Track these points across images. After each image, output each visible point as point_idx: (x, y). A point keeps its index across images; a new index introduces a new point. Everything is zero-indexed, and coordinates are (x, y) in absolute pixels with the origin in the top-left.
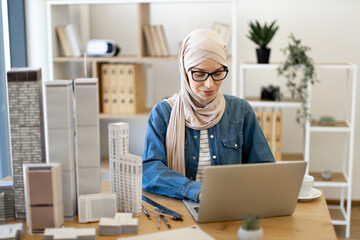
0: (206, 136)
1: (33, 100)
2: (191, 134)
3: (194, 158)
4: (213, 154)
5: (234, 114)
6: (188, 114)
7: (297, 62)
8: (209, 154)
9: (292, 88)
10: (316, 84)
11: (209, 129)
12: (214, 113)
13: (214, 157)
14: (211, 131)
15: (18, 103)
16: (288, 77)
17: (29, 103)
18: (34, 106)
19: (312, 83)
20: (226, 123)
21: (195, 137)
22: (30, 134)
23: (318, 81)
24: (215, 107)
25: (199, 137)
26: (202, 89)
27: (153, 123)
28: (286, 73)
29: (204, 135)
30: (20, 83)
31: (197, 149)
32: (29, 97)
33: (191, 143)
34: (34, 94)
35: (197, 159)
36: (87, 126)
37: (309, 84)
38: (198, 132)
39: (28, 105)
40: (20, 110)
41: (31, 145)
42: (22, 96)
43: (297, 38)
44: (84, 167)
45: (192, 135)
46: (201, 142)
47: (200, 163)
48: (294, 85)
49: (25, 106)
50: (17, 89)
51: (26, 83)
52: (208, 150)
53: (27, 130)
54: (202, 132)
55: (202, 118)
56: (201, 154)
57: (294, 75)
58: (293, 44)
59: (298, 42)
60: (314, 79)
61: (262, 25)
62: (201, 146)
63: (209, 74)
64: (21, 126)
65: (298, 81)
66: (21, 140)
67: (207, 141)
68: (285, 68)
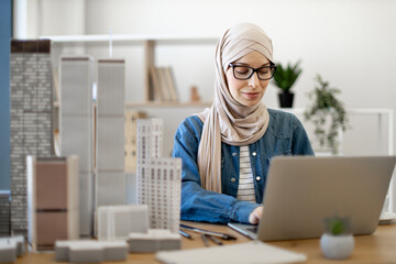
0: (247, 154)
1: (43, 78)
2: (228, 151)
3: (233, 180)
4: (256, 175)
5: (280, 128)
6: (224, 126)
7: (326, 106)
8: (251, 175)
9: (321, 136)
10: (347, 131)
11: (250, 145)
12: (257, 124)
13: (258, 178)
14: (253, 147)
15: (24, 80)
16: (316, 122)
17: (38, 82)
18: (44, 85)
19: (344, 129)
20: (270, 139)
21: (234, 154)
22: (37, 122)
23: (351, 128)
24: (257, 118)
25: (238, 154)
26: (245, 90)
27: (182, 140)
28: (314, 118)
29: (245, 153)
30: (28, 55)
31: (237, 169)
32: (38, 74)
33: (228, 161)
34: (44, 70)
35: (237, 181)
36: (110, 116)
37: (340, 130)
38: (238, 148)
39: (37, 84)
40: (25, 91)
41: (37, 137)
42: (29, 72)
43: (324, 80)
44: (106, 171)
45: (230, 152)
46: (241, 160)
47: (240, 187)
48: (322, 132)
49: (32, 85)
50: (24, 63)
51: (35, 55)
52: (250, 170)
53: (33, 116)
54: (242, 149)
55: (242, 131)
56: (241, 176)
57: (323, 121)
58: (320, 87)
59: (325, 85)
60: (346, 124)
61: (285, 66)
62: (242, 165)
63: (254, 70)
64: (25, 111)
65: (327, 127)
66: (24, 130)
67: (248, 159)
68: (313, 113)
